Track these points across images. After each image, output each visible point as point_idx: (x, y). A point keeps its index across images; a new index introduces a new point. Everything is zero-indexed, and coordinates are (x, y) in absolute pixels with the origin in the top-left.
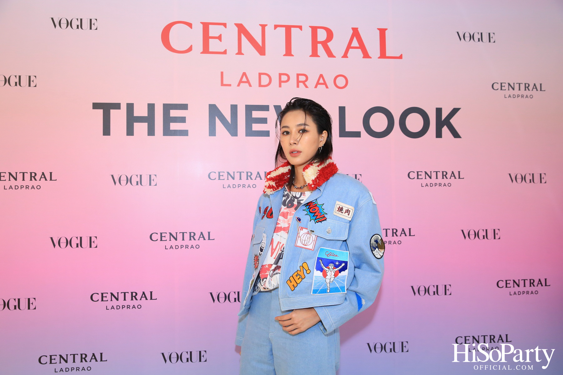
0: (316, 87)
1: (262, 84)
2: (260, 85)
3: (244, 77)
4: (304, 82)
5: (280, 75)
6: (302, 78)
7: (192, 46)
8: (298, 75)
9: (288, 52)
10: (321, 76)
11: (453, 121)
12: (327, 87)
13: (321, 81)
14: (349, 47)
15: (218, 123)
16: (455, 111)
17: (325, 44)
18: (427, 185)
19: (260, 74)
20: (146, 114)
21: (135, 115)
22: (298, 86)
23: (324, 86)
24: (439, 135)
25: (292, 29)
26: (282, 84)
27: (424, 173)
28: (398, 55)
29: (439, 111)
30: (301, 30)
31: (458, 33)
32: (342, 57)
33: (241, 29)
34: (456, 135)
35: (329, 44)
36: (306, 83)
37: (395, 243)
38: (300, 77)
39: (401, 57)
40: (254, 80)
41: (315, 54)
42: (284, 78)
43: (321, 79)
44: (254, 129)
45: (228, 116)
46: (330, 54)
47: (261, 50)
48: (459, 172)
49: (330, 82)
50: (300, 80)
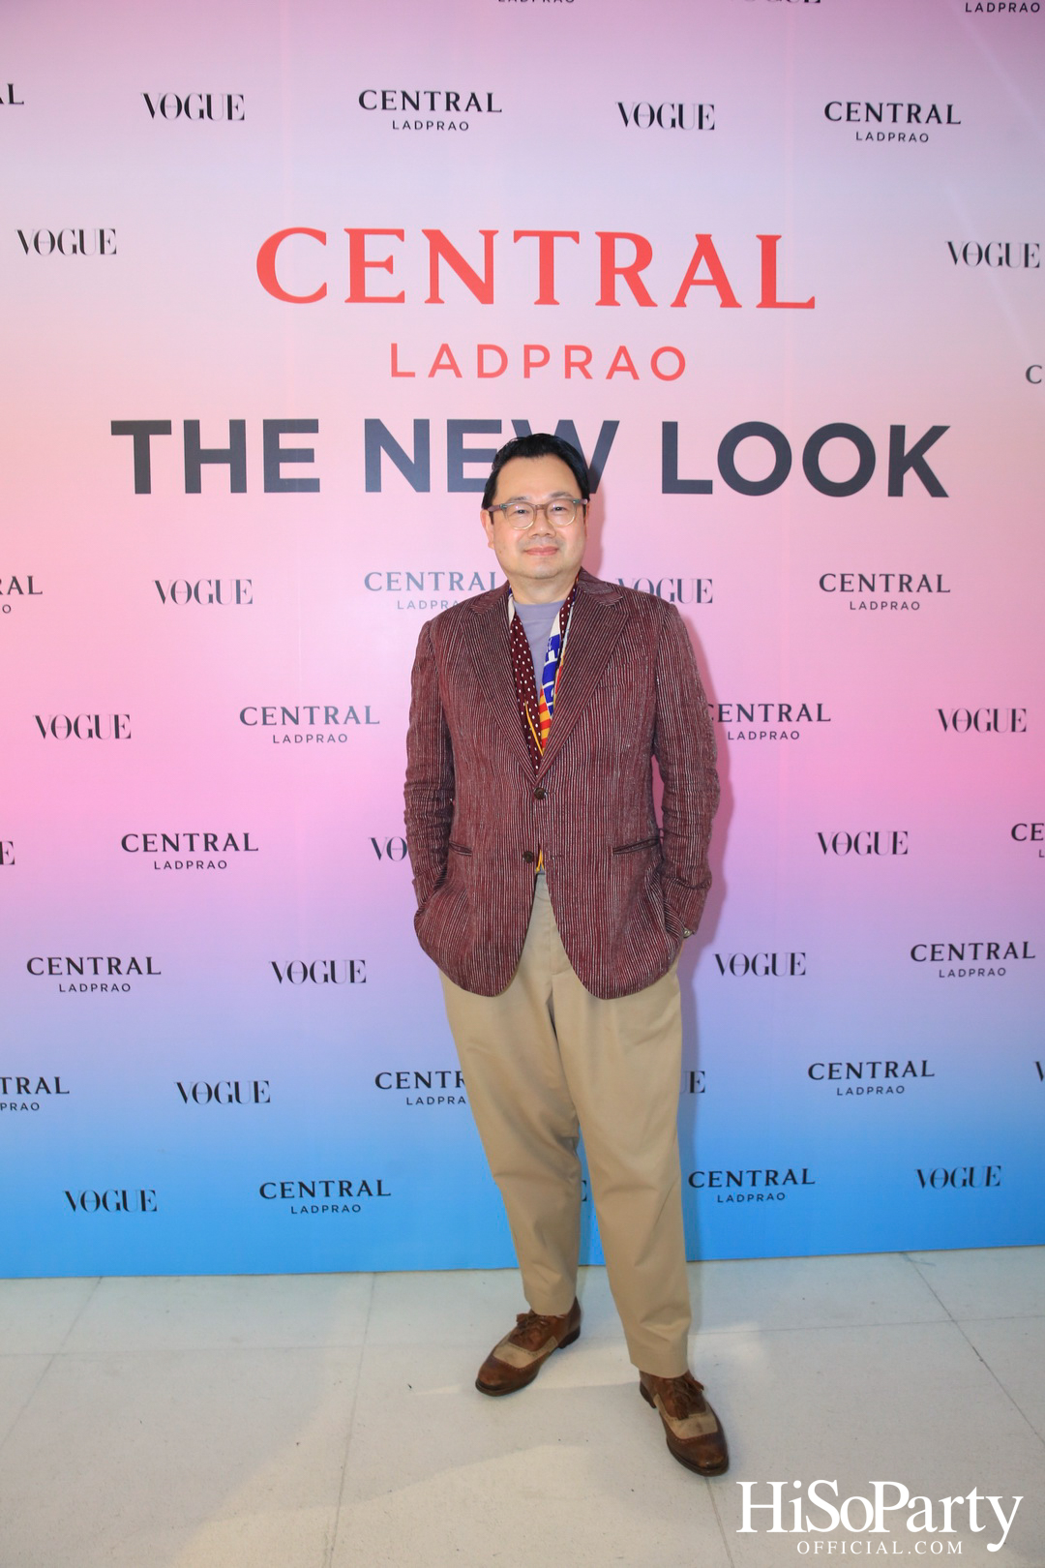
0: (610, 376)
1: (486, 370)
2: (481, 374)
3: (445, 355)
4: (582, 366)
5: (528, 349)
6: (578, 356)
7: (325, 285)
8: (569, 349)
9: (547, 296)
10: (623, 350)
11: (930, 457)
12: (635, 376)
13: (622, 362)
14: (689, 280)
15: (386, 463)
16: (936, 433)
17: (632, 275)
18: (863, 606)
19: (481, 348)
20: (226, 445)
21: (203, 446)
22: (568, 375)
23: (629, 374)
24: (896, 488)
25: (556, 239)
26: (532, 370)
27: (859, 578)
28: (805, 300)
29: (897, 433)
30: (577, 241)
31: (950, 244)
32: (673, 305)
33: (438, 243)
34: (935, 489)
35: (642, 274)
36: (587, 367)
37: (784, 735)
38: (573, 352)
39: (811, 304)
40: (467, 361)
41: (608, 298)
42: (536, 356)
43: (622, 359)
44: (466, 475)
45: (408, 446)
46: (644, 298)
47: (484, 291)
48: (940, 577)
49: (642, 363)
50: (573, 360)
